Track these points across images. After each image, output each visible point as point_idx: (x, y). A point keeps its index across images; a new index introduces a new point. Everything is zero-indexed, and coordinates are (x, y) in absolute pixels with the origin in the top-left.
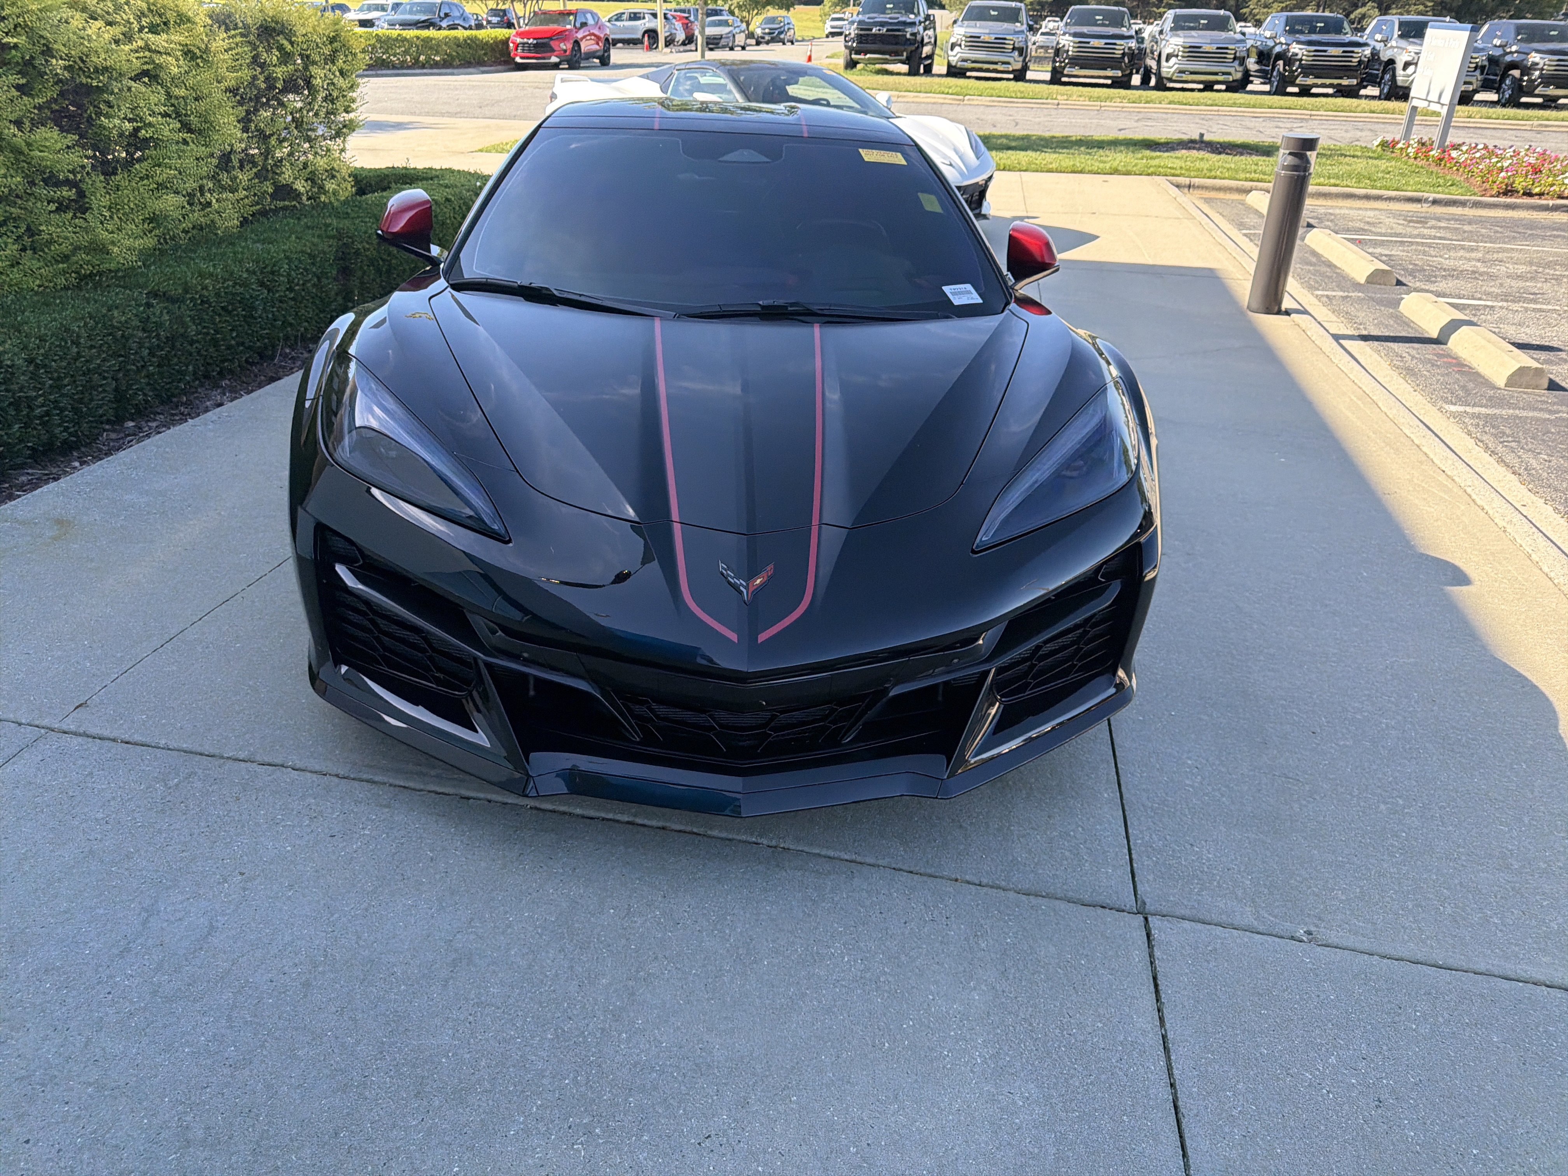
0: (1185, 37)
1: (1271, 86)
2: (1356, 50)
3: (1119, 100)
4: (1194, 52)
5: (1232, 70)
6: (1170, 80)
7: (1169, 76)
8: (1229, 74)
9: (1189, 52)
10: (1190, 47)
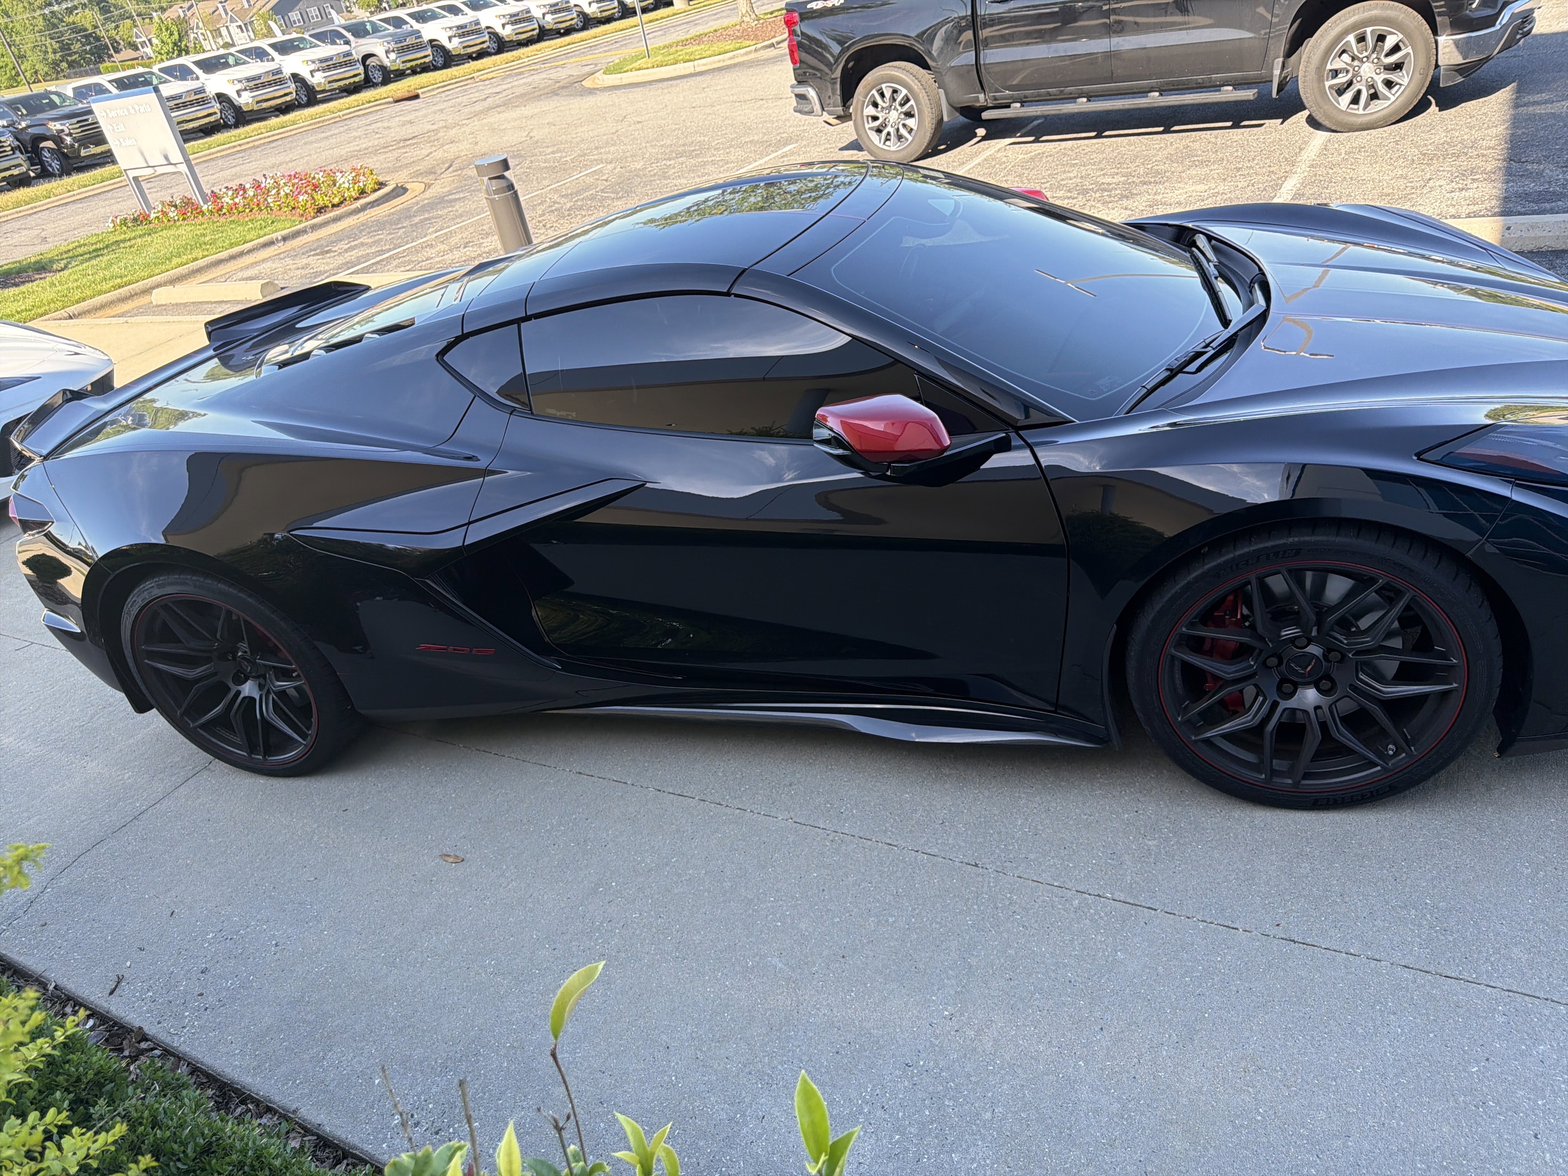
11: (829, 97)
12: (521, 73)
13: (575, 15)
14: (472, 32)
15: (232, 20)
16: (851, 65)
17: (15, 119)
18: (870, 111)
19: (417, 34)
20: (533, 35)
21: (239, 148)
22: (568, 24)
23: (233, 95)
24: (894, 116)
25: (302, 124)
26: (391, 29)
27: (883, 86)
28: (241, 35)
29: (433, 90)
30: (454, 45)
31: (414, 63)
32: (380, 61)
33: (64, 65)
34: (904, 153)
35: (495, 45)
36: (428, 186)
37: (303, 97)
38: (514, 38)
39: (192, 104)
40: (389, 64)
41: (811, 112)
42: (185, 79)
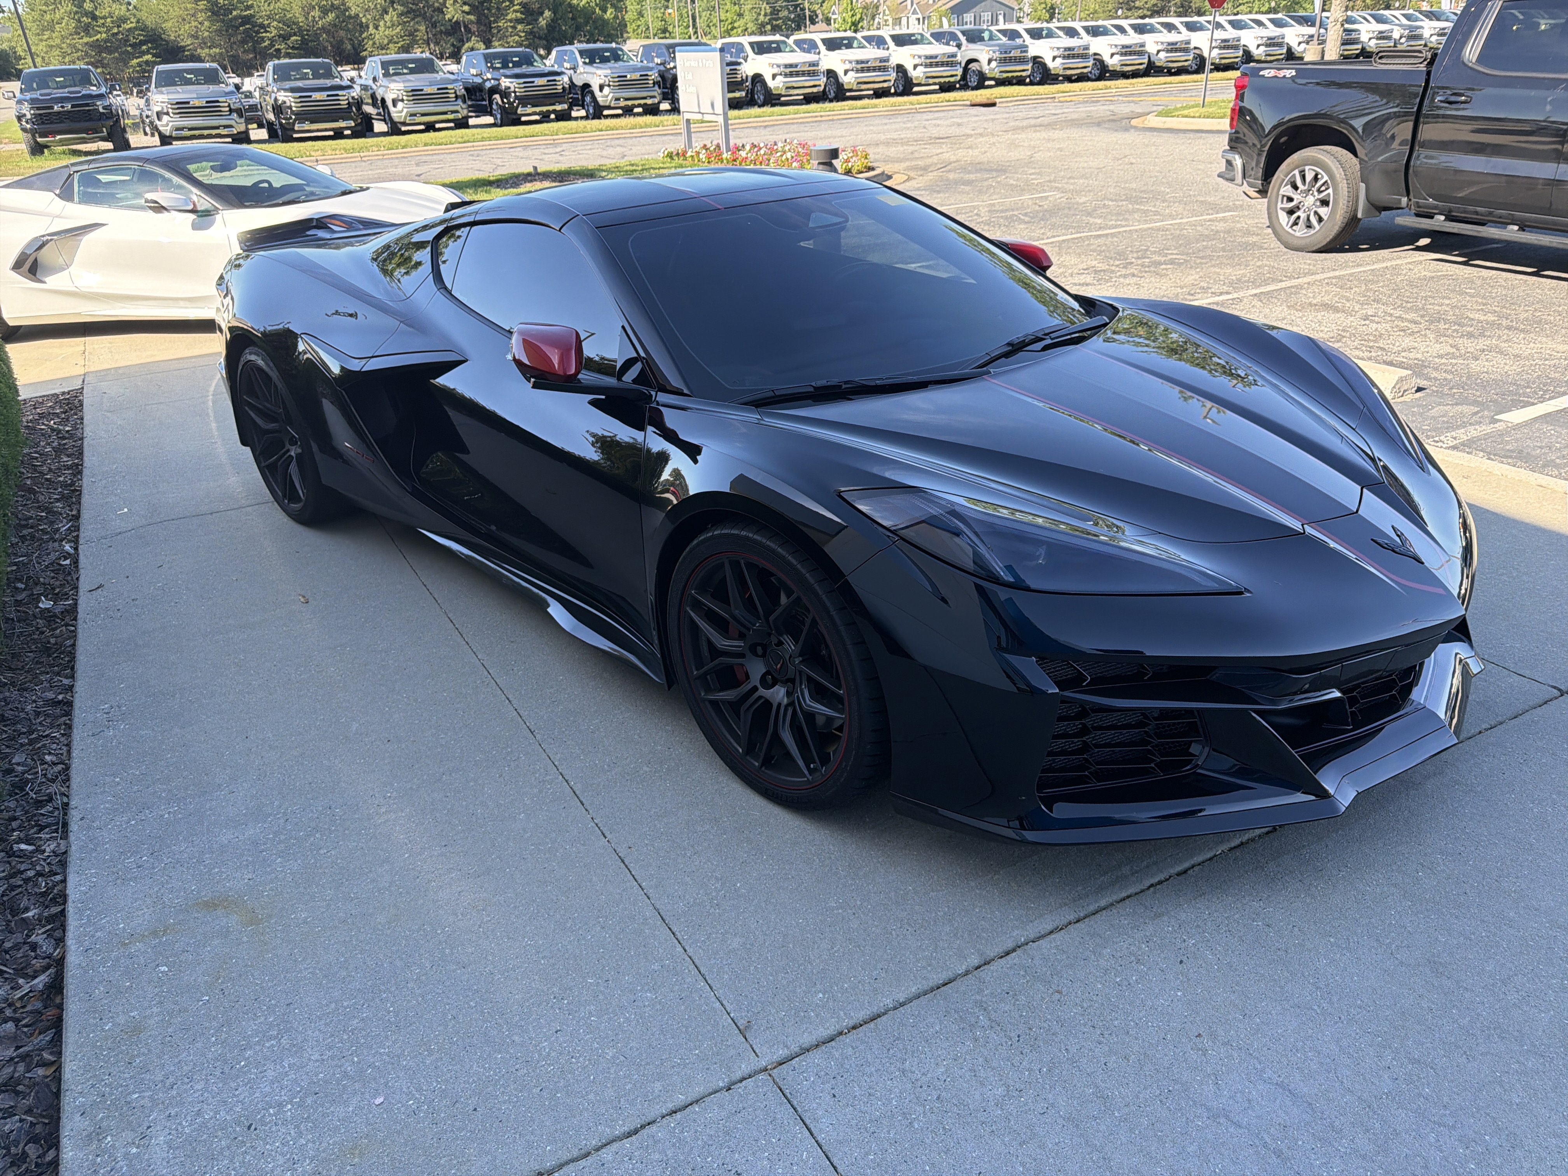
0: (404, 82)
1: (496, 119)
2: (557, 78)
3: (375, 149)
4: (416, 95)
5: (458, 108)
6: (404, 124)
7: (402, 120)
8: (457, 112)
9: (413, 95)
10: (413, 91)
11: (1252, 169)
12: (1098, 101)
13: (1191, 58)
14: (1078, 56)
15: (915, 12)
16: (1283, 140)
17: (667, 59)
18: (1287, 190)
19: (1024, 48)
20: (1138, 69)
21: (819, 119)
22: (1180, 64)
23: (840, 73)
24: (1310, 200)
25: (881, 109)
26: (1004, 39)
27: (1307, 168)
28: (917, 25)
29: (1011, 101)
30: (1055, 65)
31: (1010, 75)
32: (981, 67)
33: (769, 27)
34: (1308, 240)
35: (1097, 72)
36: (909, 179)
37: (900, 86)
38: (1118, 69)
39: (803, 74)
40: (987, 72)
41: (1232, 180)
42: (809, 52)
